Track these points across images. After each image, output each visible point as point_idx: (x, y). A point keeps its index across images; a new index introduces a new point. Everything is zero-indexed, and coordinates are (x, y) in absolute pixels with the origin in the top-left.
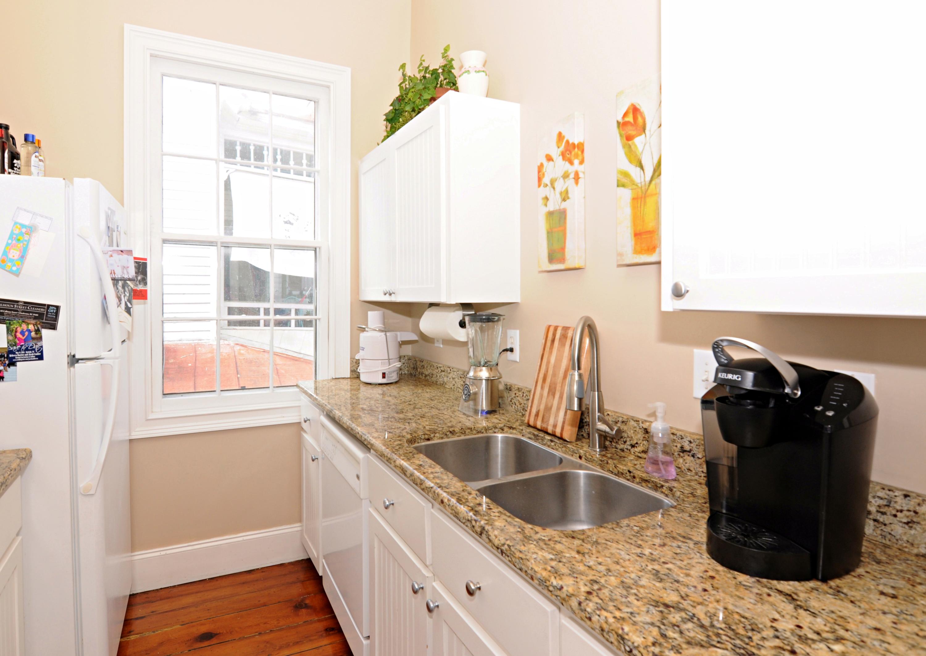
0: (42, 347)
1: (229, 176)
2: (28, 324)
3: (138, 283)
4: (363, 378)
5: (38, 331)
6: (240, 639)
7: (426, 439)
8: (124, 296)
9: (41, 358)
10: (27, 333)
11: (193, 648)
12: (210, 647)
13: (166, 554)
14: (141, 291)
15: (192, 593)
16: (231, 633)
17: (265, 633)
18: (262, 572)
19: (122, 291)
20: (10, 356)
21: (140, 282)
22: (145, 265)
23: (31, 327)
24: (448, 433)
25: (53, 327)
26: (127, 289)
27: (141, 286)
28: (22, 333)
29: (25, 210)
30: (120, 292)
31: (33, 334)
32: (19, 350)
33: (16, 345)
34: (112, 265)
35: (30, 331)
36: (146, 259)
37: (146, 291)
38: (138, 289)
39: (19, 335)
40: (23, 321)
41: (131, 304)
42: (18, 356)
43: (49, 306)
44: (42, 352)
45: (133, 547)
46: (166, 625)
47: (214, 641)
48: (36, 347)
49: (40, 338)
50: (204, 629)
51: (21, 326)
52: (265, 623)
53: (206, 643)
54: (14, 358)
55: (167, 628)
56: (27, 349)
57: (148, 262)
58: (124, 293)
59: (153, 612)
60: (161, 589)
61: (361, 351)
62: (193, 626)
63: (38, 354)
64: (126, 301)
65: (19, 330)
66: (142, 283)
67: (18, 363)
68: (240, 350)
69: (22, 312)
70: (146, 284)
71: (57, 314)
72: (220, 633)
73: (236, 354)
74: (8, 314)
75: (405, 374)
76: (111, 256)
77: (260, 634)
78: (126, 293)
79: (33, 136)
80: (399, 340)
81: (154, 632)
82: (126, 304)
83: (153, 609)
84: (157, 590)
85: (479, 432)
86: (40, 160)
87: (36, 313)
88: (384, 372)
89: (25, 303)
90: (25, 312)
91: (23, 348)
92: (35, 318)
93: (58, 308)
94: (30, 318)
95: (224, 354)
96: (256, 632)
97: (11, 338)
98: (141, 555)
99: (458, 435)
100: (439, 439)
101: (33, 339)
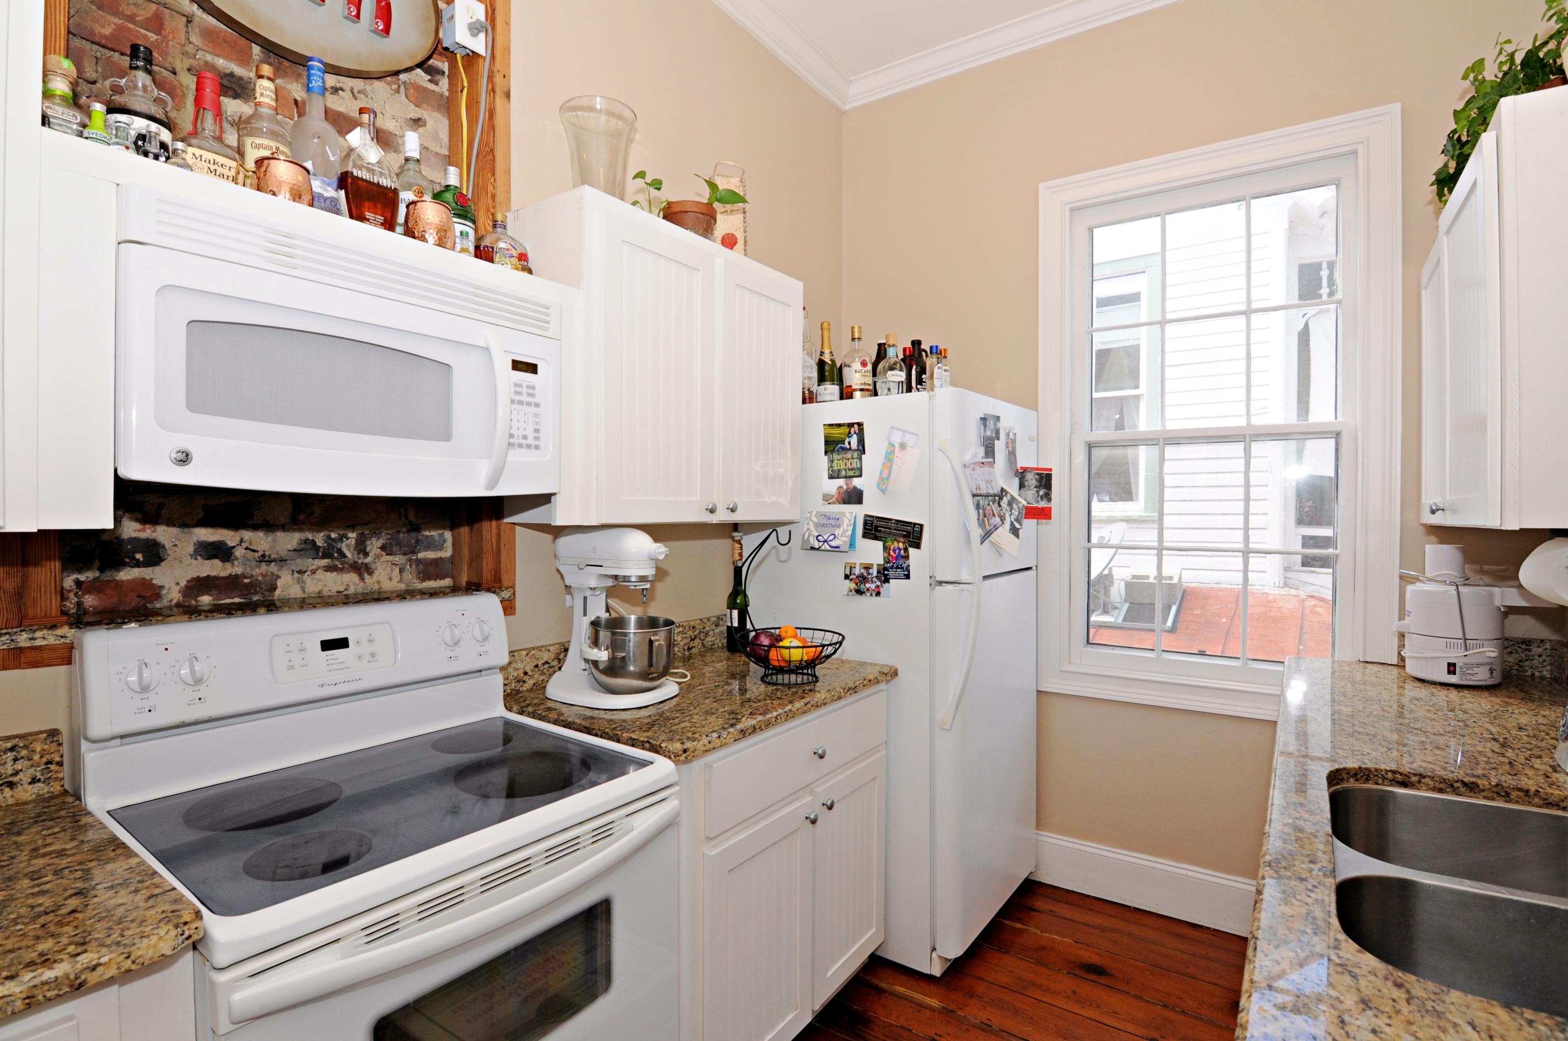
0: (909, 566)
1: (1307, 325)
2: (898, 542)
3: (1039, 499)
4: (1412, 668)
5: (906, 550)
6: (1136, 997)
7: (1397, 782)
8: (1010, 515)
9: (907, 577)
10: (897, 551)
11: (1074, 972)
12: (1093, 983)
13: (1079, 850)
14: (1043, 509)
15: (1106, 914)
16: (1128, 983)
17: (1173, 1009)
18: (1213, 935)
19: (1008, 508)
20: (886, 572)
21: (1042, 498)
22: (1049, 477)
23: (901, 545)
24: (1458, 785)
25: (918, 546)
26: (1015, 506)
27: (1044, 502)
28: (894, 551)
29: (897, 429)
30: (1004, 511)
31: (902, 552)
32: (892, 568)
33: (889, 562)
34: (976, 479)
35: (900, 550)
36: (1051, 470)
37: (1050, 508)
38: (1040, 507)
39: (892, 553)
40: (895, 539)
41: (1021, 525)
42: (891, 573)
43: (915, 524)
44: (909, 571)
45: (1040, 824)
46: (1058, 933)
47: (1103, 980)
48: (905, 565)
49: (907, 557)
50: (1095, 959)
51: (893, 544)
52: (1179, 998)
53: (1093, 977)
54: (888, 575)
55: (1057, 935)
56: (897, 568)
57: (1053, 473)
58: (1011, 511)
59: (1051, 911)
60: (1072, 891)
61: (1406, 617)
62: (1087, 950)
63: (906, 573)
64: (1013, 520)
65: (892, 547)
66: (1045, 499)
67: (891, 580)
68: (1315, 606)
69: (895, 530)
70: (1049, 500)
71: (921, 532)
72: (1114, 976)
73: (1307, 612)
74: (884, 532)
75: (1543, 678)
76: (974, 469)
77: (1165, 1006)
78: (1013, 511)
79: (937, 347)
80: (1498, 603)
81: (1042, 932)
82: (1012, 524)
83: (1053, 909)
84: (1067, 891)
85: (1549, 805)
86: (945, 371)
87: (905, 531)
88: (1452, 661)
89: (897, 521)
90: (897, 530)
91: (895, 565)
92: (904, 536)
93: (921, 526)
94: (900, 535)
95: (1285, 610)
96: (1161, 1001)
97: (886, 555)
98: (1051, 839)
99: (1485, 794)
100: (1434, 789)
101: (903, 557)
